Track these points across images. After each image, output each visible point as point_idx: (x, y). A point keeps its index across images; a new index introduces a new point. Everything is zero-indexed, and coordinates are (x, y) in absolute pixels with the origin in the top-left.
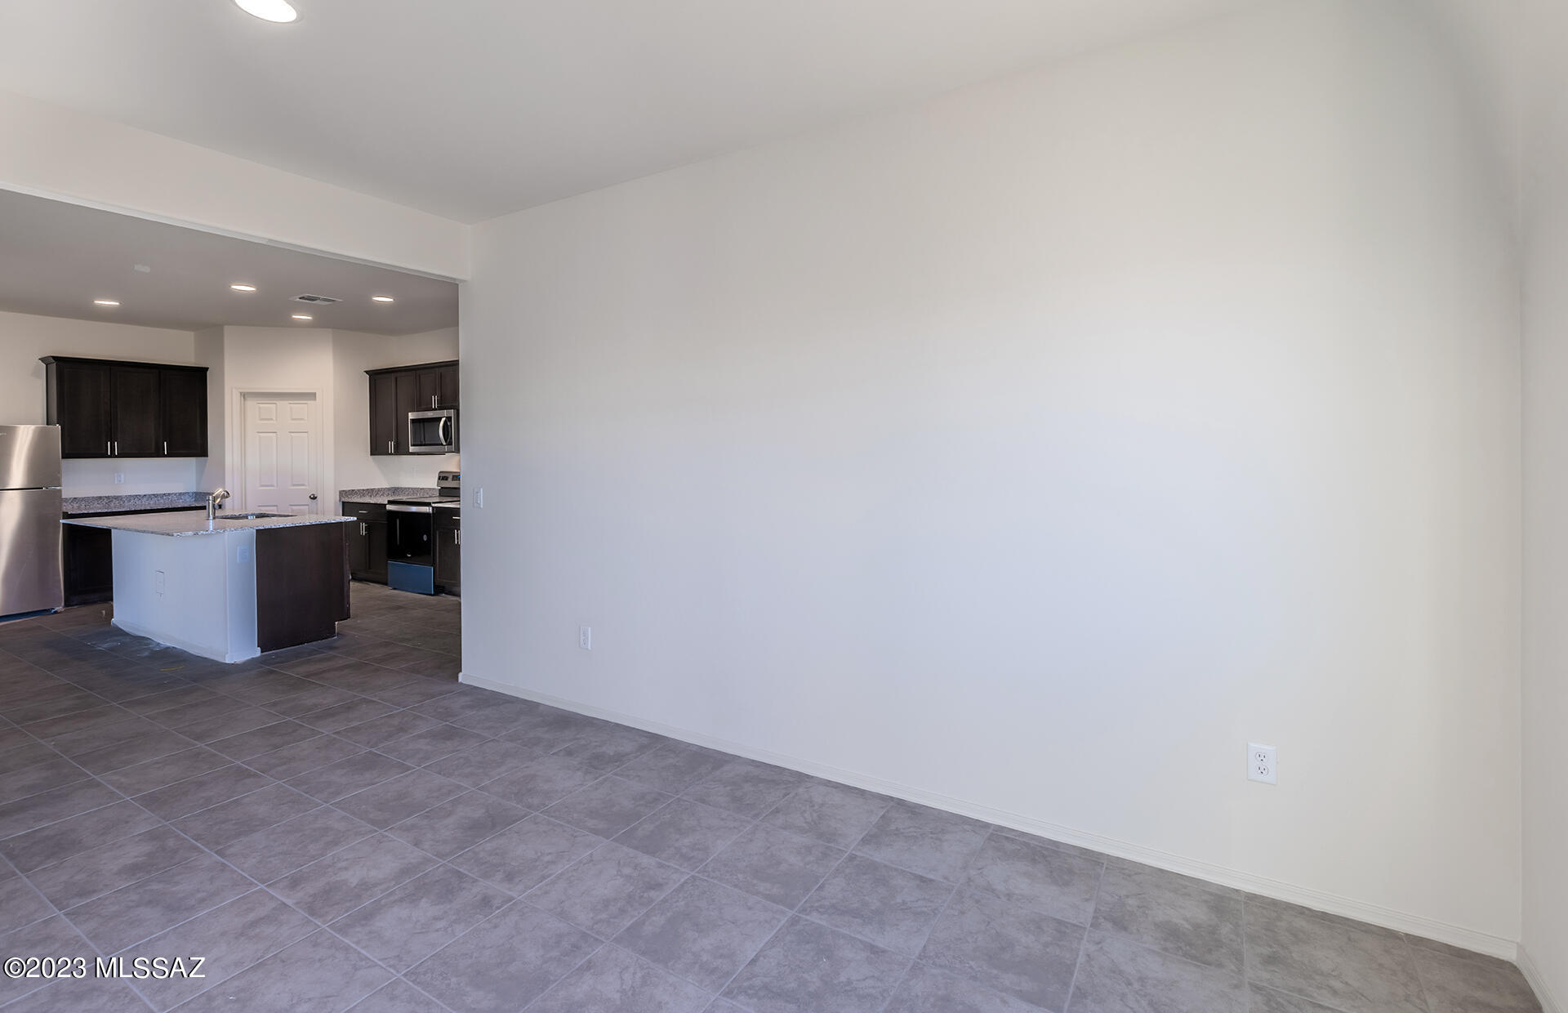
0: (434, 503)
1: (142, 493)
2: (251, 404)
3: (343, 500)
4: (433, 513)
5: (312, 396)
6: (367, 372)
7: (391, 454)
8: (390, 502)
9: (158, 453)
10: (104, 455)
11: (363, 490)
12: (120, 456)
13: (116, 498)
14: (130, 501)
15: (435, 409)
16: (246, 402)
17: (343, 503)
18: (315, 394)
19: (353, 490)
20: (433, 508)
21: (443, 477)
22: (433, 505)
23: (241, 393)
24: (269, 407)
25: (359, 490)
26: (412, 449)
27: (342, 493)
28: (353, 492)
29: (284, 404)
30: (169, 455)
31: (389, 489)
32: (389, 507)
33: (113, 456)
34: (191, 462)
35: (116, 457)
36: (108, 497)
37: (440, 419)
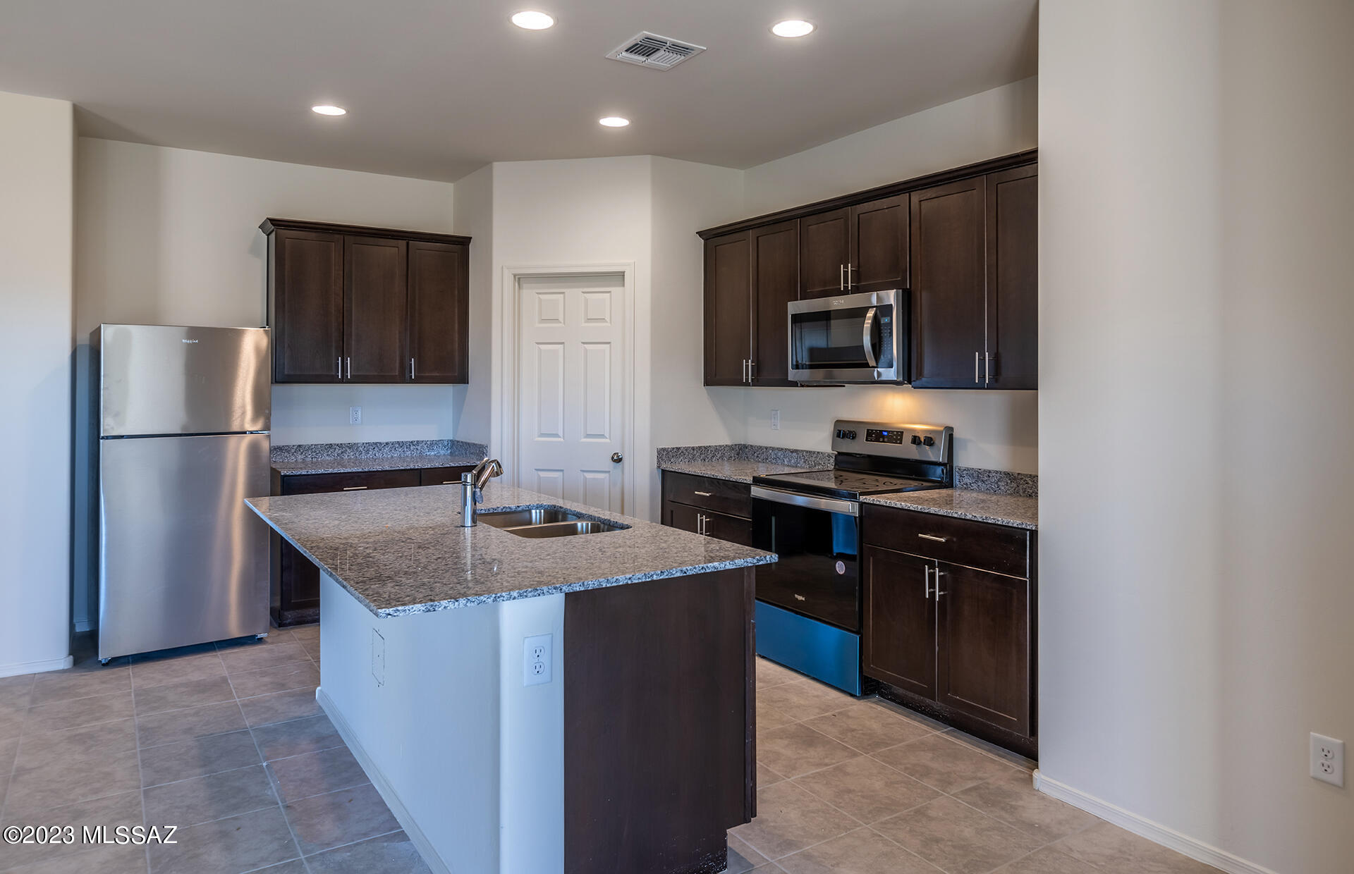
0: (862, 494)
1: (384, 440)
2: (530, 294)
3: (664, 466)
4: (861, 516)
5: (618, 277)
6: (700, 234)
7: (747, 384)
8: (758, 481)
9: (402, 378)
10: (332, 380)
11: (693, 449)
12: (356, 380)
13: (351, 446)
14: (367, 452)
15: (846, 292)
16: (521, 291)
17: (664, 471)
18: (622, 274)
19: (678, 449)
20: (862, 504)
21: (844, 431)
22: (862, 498)
23: (515, 276)
24: (554, 299)
25: (687, 449)
26: (792, 374)
27: (663, 454)
28: (677, 452)
29: (575, 294)
30: (418, 380)
31: (731, 448)
32: (757, 492)
33: (344, 381)
34: (447, 390)
35: (349, 382)
36: (340, 446)
37: (866, 309)
